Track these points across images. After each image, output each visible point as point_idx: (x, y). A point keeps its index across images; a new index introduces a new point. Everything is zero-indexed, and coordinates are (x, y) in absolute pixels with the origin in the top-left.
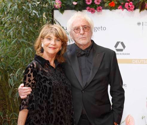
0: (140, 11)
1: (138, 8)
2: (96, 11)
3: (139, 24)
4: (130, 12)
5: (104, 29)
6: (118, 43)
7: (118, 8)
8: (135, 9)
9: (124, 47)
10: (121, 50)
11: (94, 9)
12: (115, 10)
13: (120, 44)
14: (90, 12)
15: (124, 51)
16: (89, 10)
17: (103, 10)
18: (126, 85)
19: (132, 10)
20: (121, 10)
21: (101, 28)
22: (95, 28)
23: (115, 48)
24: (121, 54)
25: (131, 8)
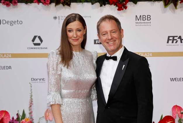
0: (56, 5)
1: (53, 2)
2: (11, 5)
3: (55, 18)
4: (46, 6)
5: (21, 23)
6: (35, 37)
7: (34, 1)
8: (50, 3)
9: (41, 41)
10: (39, 44)
11: (9, 2)
12: (31, 3)
13: (37, 39)
14: (5, 6)
15: (41, 46)
16: (4, 3)
17: (18, 4)
18: (44, 80)
19: (48, 4)
20: (36, 4)
21: (17, 22)
22: (11, 22)
23: (32, 42)
24: (38, 48)
25: (46, 2)
